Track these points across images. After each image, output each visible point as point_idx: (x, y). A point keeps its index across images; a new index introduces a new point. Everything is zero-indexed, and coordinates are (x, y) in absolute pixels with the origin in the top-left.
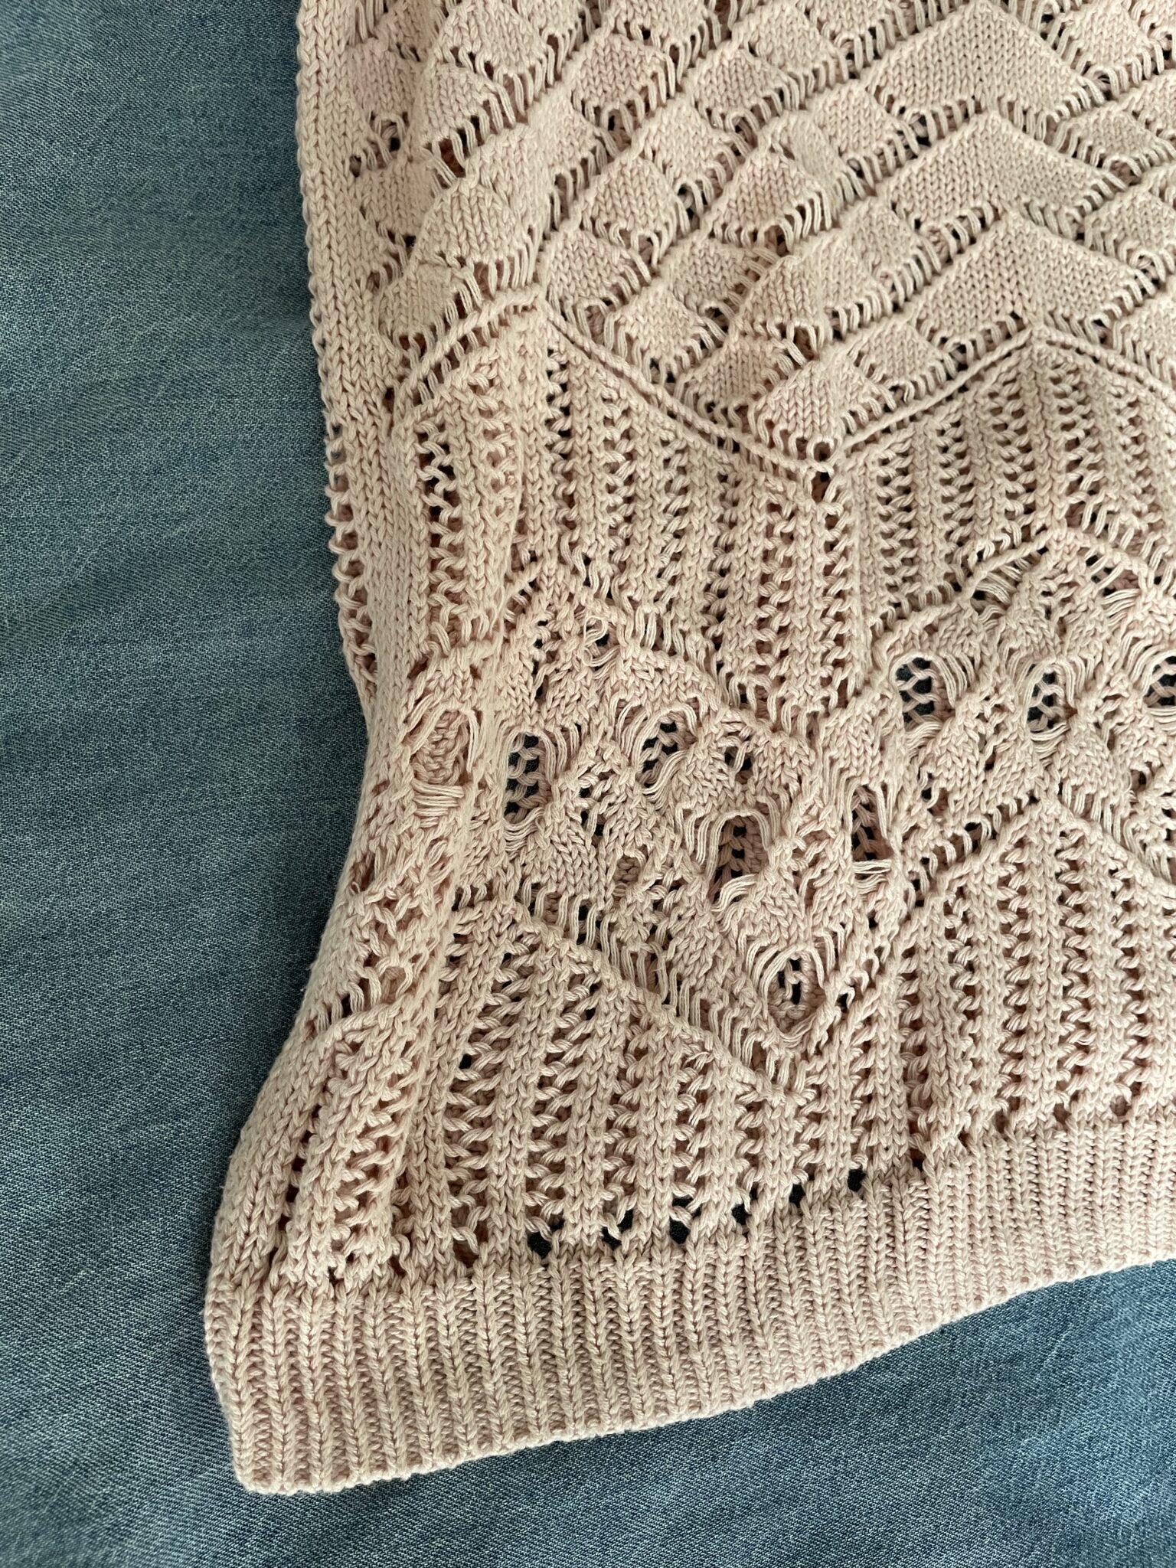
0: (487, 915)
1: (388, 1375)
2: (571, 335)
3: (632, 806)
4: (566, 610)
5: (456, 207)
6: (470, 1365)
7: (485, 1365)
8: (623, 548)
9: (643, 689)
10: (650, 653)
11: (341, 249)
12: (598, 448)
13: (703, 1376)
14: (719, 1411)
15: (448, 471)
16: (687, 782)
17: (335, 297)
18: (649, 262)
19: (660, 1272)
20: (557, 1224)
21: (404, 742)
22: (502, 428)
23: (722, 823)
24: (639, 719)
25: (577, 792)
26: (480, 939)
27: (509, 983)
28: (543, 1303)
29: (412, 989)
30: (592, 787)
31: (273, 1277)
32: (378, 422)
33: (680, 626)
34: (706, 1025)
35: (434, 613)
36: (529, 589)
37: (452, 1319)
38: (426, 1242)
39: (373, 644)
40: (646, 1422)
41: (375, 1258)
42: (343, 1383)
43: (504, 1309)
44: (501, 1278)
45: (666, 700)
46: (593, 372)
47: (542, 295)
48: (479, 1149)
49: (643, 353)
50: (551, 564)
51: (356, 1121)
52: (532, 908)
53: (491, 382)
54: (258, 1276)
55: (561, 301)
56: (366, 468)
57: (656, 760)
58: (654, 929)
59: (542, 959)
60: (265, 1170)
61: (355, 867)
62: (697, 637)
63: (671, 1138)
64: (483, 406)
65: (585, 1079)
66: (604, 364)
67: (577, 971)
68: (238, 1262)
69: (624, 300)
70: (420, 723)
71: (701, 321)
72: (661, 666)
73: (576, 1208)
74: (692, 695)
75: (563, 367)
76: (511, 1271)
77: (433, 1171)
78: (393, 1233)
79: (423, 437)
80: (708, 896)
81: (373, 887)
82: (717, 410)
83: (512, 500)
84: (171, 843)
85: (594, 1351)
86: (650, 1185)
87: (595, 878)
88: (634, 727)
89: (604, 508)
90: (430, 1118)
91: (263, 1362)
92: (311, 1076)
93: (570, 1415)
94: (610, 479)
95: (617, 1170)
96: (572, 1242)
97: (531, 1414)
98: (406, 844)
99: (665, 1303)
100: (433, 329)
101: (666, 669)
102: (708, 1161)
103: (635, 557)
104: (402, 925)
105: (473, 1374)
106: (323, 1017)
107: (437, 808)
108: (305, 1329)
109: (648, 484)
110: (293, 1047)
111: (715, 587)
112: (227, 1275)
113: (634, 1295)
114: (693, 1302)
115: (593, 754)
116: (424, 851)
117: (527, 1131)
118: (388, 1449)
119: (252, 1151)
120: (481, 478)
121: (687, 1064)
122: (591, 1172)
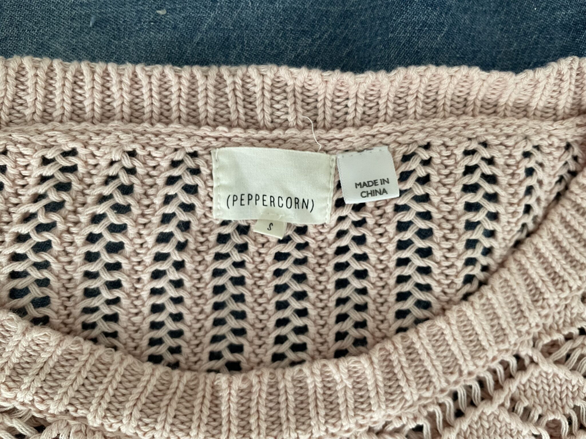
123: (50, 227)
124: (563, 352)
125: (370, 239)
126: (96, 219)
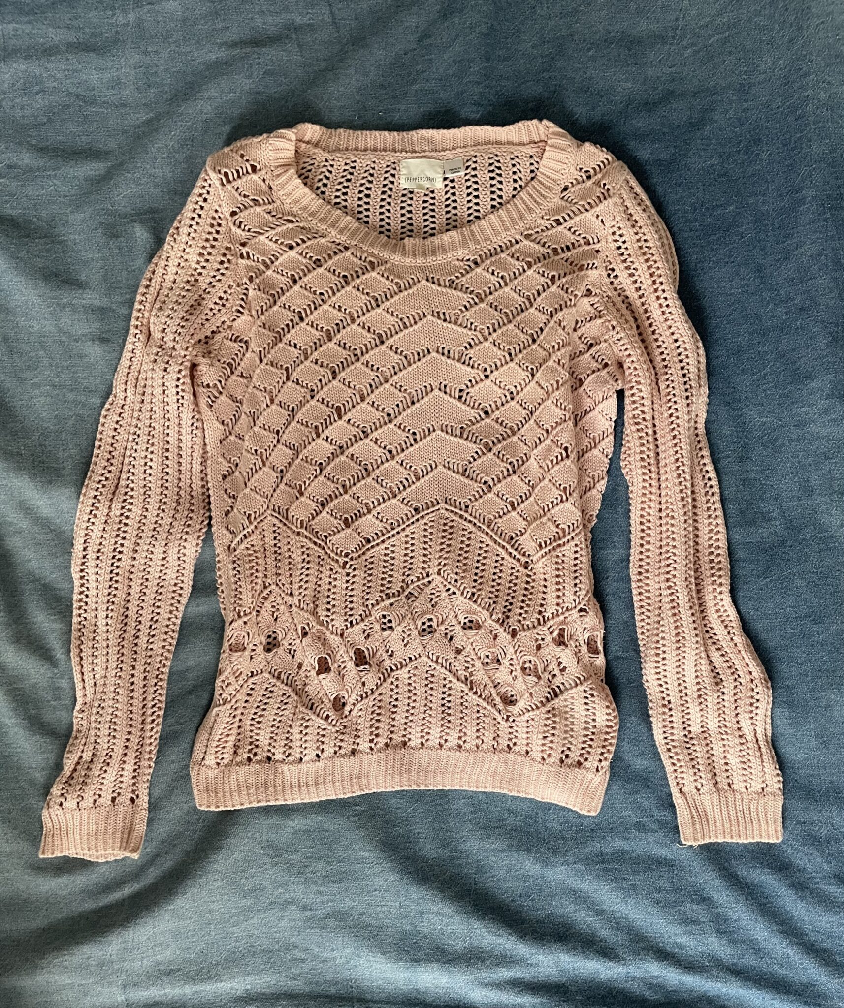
0: (261, 677)
2: (280, 518)
4: (279, 598)
12: (285, 552)
15: (239, 572)
17: (216, 520)
20: (273, 754)
21: (228, 641)
25: (287, 644)
26: (258, 683)
27: (266, 695)
30: (292, 642)
31: (203, 763)
32: (227, 554)
35: (235, 609)
36: (269, 593)
38: (240, 756)
43: (257, 773)
44: (257, 766)
48: (257, 734)
49: (297, 519)
50: (274, 586)
52: (273, 675)
53: (252, 545)
54: (199, 763)
59: (275, 689)
62: (312, 605)
66: (287, 526)
67: (284, 692)
68: (195, 759)
70: (231, 637)
73: (278, 751)
74: (307, 621)
75: (279, 528)
76: (261, 764)
79: (234, 562)
80: (316, 675)
87: (292, 667)
89: (287, 570)
94: (290, 560)
95: (287, 743)
109: (296, 560)
111: (317, 589)
115: (291, 634)
117: (269, 731)
118: (228, 803)
122: (282, 743)
123: (348, 187)
124: (533, 237)
125: (457, 193)
126: (362, 185)
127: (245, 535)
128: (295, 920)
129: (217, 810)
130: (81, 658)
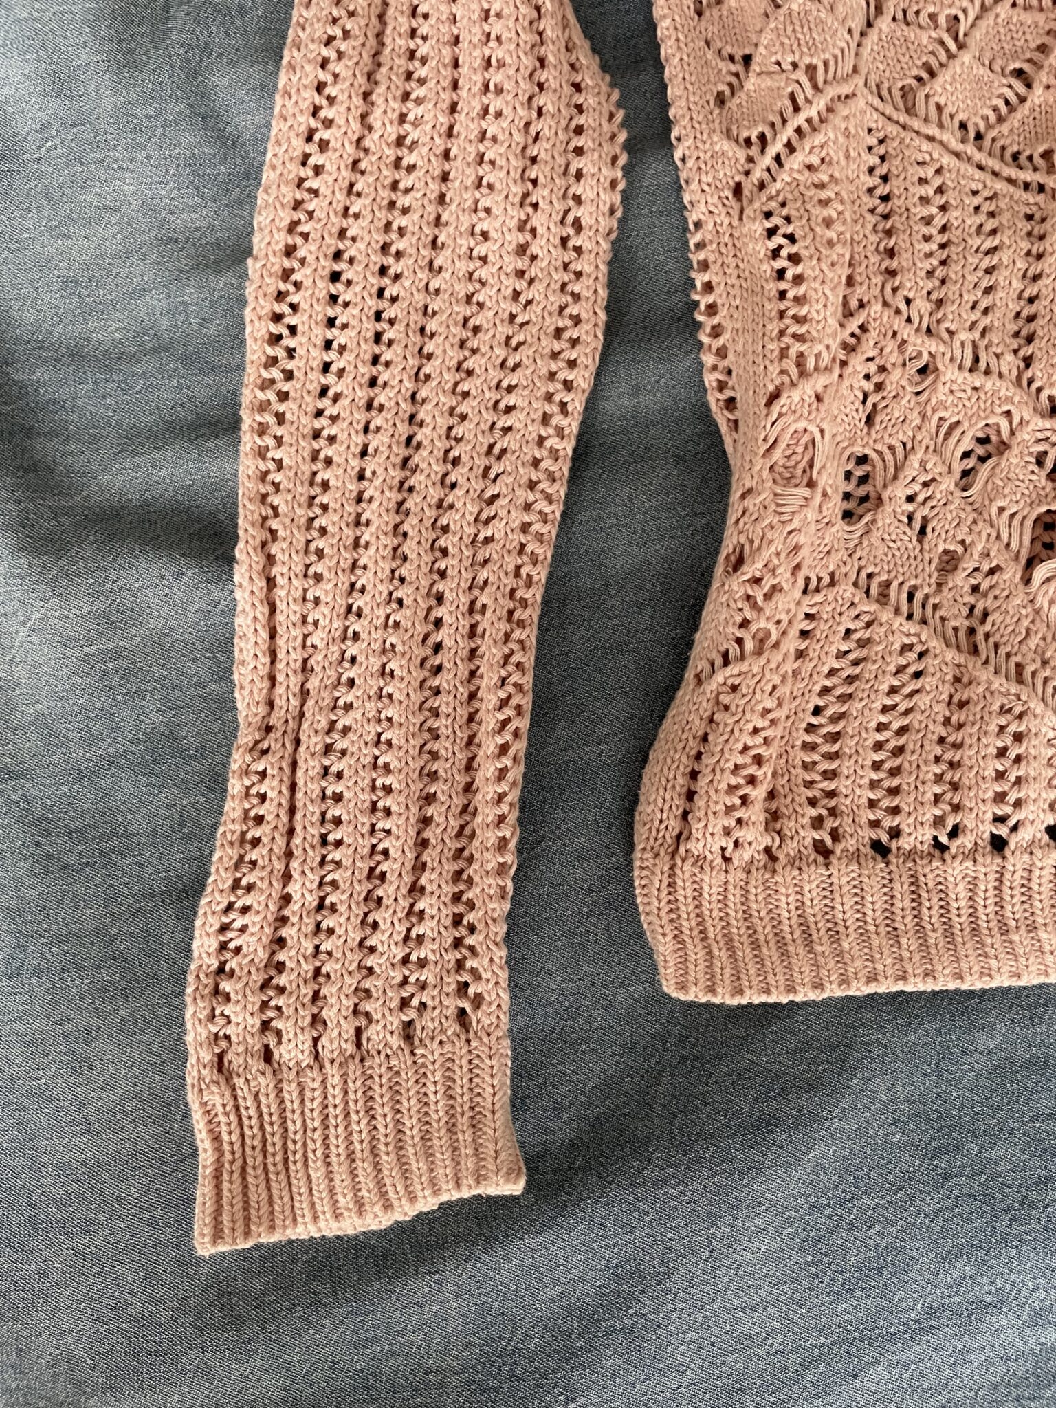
0: (830, 598)
1: (768, 929)
2: (887, 112)
3: (952, 508)
4: (890, 346)
5: (788, 22)
6: (829, 929)
7: (841, 929)
8: (940, 288)
9: (960, 406)
10: (967, 374)
11: (693, 79)
12: (914, 205)
13: (1021, 951)
14: (1035, 982)
15: (791, 238)
16: (1001, 484)
17: (691, 119)
18: (956, 39)
19: (983, 870)
20: (895, 833)
21: (764, 456)
22: (833, 196)
23: (1034, 516)
24: (957, 434)
25: (904, 498)
26: (825, 617)
27: (849, 651)
28: (886, 890)
29: (776, 645)
30: (916, 494)
31: (682, 850)
32: (731, 211)
33: (994, 349)
34: (1020, 681)
35: (783, 354)
36: (858, 331)
37: (814, 894)
38: (792, 838)
39: (733, 388)
40: (973, 983)
41: (754, 845)
42: (735, 931)
43: (855, 891)
44: (851, 868)
45: (982, 414)
46: (907, 141)
47: (861, 83)
48: (830, 775)
49: (952, 117)
50: (877, 308)
51: (737, 740)
52: (867, 592)
53: (823, 160)
54: (670, 850)
55: (878, 86)
56: (723, 250)
57: (973, 469)
58: (972, 608)
59: (877, 632)
60: (671, 777)
61: (728, 556)
62: (1009, 357)
63: (991, 768)
64: (816, 181)
65: (916, 725)
66: (917, 133)
67: (907, 641)
68: (656, 839)
69: (932, 74)
70: (775, 441)
71: (1005, 81)
72: (977, 384)
73: (911, 820)
74: (1005, 408)
75: (881, 142)
76: (859, 864)
77: (795, 789)
78: (766, 830)
79: (768, 215)
80: (1022, 578)
81: (745, 568)
82: (1023, 159)
83: (843, 255)
84: (586, 552)
85: (929, 927)
86: (973, 805)
87: (920, 568)
88: (953, 440)
89: (922, 255)
90: (790, 750)
91: (678, 909)
92: (701, 711)
93: (910, 971)
94: (926, 230)
95: (944, 793)
96: (908, 848)
97: (880, 967)
98: (769, 535)
99: (988, 895)
100: (773, 125)
101: (982, 387)
102: (1024, 786)
103: (950, 294)
104: (768, 597)
105: (832, 936)
106: (708, 669)
107: (792, 504)
108: (706, 888)
109: (961, 229)
110: (685, 694)
111: (1025, 314)
112: (649, 848)
113: (961, 887)
114: (1012, 897)
115: (917, 465)
116: (782, 538)
117: (869, 763)
118: (771, 980)
119: (660, 765)
120: (818, 239)
121: (1004, 710)
122: (923, 794)
127: (798, 130)
128: (1005, 1359)
129: (735, 1001)
130: (271, 583)
